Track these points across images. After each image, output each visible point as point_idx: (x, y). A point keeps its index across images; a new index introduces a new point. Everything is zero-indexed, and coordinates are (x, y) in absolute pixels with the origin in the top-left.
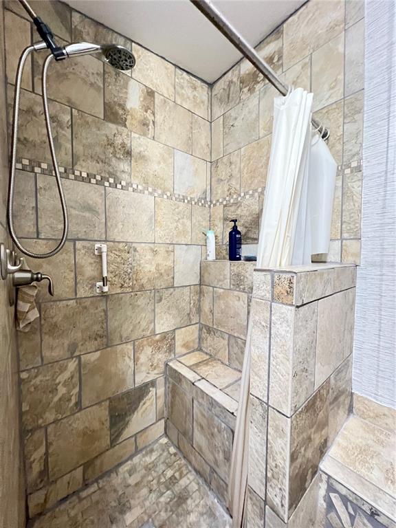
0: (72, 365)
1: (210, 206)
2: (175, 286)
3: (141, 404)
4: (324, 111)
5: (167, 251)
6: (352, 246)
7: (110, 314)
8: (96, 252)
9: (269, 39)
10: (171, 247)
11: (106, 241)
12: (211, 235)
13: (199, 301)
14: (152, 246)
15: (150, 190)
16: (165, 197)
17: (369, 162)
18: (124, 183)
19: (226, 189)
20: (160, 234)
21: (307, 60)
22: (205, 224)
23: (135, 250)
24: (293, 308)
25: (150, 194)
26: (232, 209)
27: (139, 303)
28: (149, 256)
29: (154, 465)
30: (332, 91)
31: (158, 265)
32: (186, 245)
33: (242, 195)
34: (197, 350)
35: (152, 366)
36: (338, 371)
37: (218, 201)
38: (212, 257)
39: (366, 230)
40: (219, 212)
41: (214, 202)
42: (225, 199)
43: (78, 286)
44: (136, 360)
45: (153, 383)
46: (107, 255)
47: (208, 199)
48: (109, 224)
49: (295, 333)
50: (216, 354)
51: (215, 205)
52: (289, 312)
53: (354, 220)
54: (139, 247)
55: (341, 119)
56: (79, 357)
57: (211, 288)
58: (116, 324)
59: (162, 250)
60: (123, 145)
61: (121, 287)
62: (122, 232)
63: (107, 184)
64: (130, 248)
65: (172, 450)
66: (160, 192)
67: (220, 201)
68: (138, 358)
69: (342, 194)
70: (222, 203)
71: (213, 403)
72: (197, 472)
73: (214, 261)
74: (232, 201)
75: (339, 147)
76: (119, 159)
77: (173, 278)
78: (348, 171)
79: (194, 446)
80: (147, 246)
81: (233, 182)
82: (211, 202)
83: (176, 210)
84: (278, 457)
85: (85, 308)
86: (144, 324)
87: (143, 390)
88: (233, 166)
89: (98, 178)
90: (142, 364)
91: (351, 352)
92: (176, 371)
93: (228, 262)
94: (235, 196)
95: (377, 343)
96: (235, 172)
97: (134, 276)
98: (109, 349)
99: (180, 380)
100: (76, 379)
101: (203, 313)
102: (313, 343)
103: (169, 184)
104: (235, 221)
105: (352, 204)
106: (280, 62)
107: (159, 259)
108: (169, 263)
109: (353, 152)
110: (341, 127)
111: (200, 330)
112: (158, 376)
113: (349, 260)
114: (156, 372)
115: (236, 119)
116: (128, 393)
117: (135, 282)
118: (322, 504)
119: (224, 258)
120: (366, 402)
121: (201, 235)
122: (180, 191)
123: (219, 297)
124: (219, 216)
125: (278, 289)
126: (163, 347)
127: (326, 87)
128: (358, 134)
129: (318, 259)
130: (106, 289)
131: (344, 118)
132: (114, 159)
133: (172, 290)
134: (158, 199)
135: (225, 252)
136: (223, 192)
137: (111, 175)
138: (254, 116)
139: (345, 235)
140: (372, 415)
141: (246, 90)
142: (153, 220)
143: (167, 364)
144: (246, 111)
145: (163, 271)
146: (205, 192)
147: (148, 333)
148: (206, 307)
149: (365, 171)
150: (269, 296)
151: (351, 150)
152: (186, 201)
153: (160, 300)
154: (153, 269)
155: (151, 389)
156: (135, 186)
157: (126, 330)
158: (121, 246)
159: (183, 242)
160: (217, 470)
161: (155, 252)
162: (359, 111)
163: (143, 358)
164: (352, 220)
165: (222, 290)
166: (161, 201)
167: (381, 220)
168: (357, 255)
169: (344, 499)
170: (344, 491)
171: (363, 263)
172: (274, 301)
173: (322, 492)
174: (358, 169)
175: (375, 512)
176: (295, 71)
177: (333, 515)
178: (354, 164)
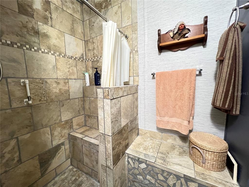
0: (13, 143)
1: (85, 61)
2: (70, 98)
3: (57, 154)
4: (126, 27)
5: (65, 83)
6: (136, 78)
7: (34, 115)
8: (22, 84)
10: (66, 81)
11: (27, 78)
12: (87, 75)
13: (83, 104)
14: (56, 80)
15: (52, 52)
16: (61, 56)
17: (140, 49)
18: (36, 48)
19: (92, 54)
20: (60, 74)
21: (120, 5)
22: (84, 69)
23: (46, 82)
24: (110, 100)
25: (52, 54)
26: (96, 63)
27: (51, 108)
28: (55, 85)
29: (66, 178)
30: (128, 20)
31: (60, 89)
32: (75, 79)
33: (99, 57)
34: (84, 126)
35: (61, 136)
36: (132, 122)
37: (89, 59)
38: (88, 84)
39: (140, 73)
40: (90, 64)
41: (87, 60)
42: (92, 59)
43: (12, 102)
44: (52, 135)
45: (63, 144)
46: (29, 85)
47: (85, 58)
48: (28, 69)
49: (111, 108)
50: (92, 126)
51: (88, 61)
53: (136, 70)
54: (48, 81)
55: (131, 32)
56: (17, 138)
57: (89, 98)
58: (38, 119)
59: (62, 82)
60: (33, 28)
61: (40, 101)
62: (37, 73)
63: (25, 48)
64: (43, 81)
65: (75, 170)
66: (58, 54)
67: (90, 59)
68: (53, 134)
69: (133, 60)
70: (91, 60)
71: (90, 144)
72: (86, 173)
73: (89, 86)
74: (95, 60)
75: (131, 42)
76: (31, 35)
77: (69, 95)
78: (134, 52)
79: (84, 164)
80: (53, 80)
81: (95, 51)
82: (86, 59)
83: (68, 63)
84: (109, 150)
85: (18, 113)
86: (55, 117)
87: (58, 148)
88: (94, 44)
89: (19, 44)
90: (56, 136)
91: (137, 115)
92: (74, 136)
93: (95, 87)
94: (96, 58)
95: (144, 110)
96: (96, 47)
97: (47, 95)
98: (35, 132)
99: (76, 139)
100: (16, 149)
101: (86, 110)
102: (119, 112)
103: (63, 50)
104: (96, 69)
105: (136, 64)
106: (110, 3)
107: (60, 86)
108: (66, 88)
109: (135, 45)
110: (131, 35)
111: (85, 117)
112: (65, 140)
113: (136, 84)
114: (64, 138)
115: (94, 22)
116: (49, 151)
117: (48, 98)
119: (94, 85)
120: (142, 130)
121: (82, 75)
122: (69, 53)
123: (92, 102)
124: (90, 66)
125: (105, 94)
126: (66, 127)
127: (126, 18)
128: (136, 38)
130: (30, 102)
131: (132, 32)
132: (27, 35)
133: (69, 100)
134: (57, 57)
135: (94, 82)
136: (91, 55)
137: (27, 43)
139: (134, 75)
140: (144, 134)
142: (55, 67)
143: (69, 134)
145: (63, 92)
146: (83, 55)
147: (58, 121)
148: (87, 107)
149: (139, 52)
151: (135, 44)
152: (73, 59)
153: (63, 105)
154: (58, 91)
155: (62, 146)
156: (43, 50)
157: (45, 121)
158: (37, 80)
159: (73, 78)
160: (94, 169)
161: (58, 83)
162: (136, 30)
163: (56, 133)
164: (136, 69)
165: (93, 99)
166: (59, 58)
167: (144, 69)
168: (138, 82)
169: (132, 159)
170: (132, 156)
171: (140, 84)
172: (104, 98)
173: (126, 160)
174: (137, 51)
175: (139, 159)
176: (115, 8)
177: (129, 165)
178: (136, 49)
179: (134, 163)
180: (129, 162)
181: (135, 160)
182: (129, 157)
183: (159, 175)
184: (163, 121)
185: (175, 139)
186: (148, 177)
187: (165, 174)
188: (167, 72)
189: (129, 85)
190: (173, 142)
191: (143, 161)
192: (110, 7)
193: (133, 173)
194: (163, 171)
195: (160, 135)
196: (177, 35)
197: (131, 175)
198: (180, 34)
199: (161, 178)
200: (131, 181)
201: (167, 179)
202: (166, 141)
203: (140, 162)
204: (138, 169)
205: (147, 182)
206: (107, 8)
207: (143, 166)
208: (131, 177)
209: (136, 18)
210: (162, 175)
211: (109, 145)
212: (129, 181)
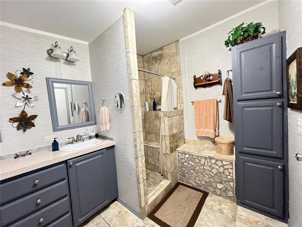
1: (145, 94)
4: (174, 73)
6: (182, 105)
9: (159, 49)
12: (147, 103)
13: (145, 124)
19: (150, 89)
21: (169, 59)
22: (145, 100)
26: (153, 95)
33: (156, 91)
34: (145, 140)
36: (180, 132)
37: (148, 92)
38: (148, 110)
39: (185, 101)
40: (149, 96)
41: (147, 93)
42: (150, 92)
47: (145, 92)
49: (168, 122)
50: (152, 140)
51: (147, 94)
52: (167, 118)
55: (177, 76)
57: (148, 120)
67: (149, 92)
69: (179, 93)
70: (150, 93)
71: (153, 148)
72: (150, 169)
74: (153, 93)
75: (178, 82)
78: (180, 88)
79: (149, 163)
81: (153, 87)
82: (146, 92)
84: (168, 144)
88: (152, 82)
91: (184, 129)
93: (153, 111)
94: (153, 91)
95: (188, 126)
96: (153, 84)
101: (146, 128)
102: (172, 124)
104: (154, 99)
105: (181, 95)
106: (163, 57)
109: (180, 84)
110: (178, 78)
111: (146, 134)
113: (182, 108)
115: (152, 68)
118: (177, 156)
119: (152, 110)
120: (187, 140)
121: (144, 104)
123: (151, 122)
125: (165, 115)
127: (174, 67)
128: (181, 80)
129: (175, 109)
135: (152, 108)
136: (150, 90)
138: (157, 69)
139: (181, 103)
140: (189, 142)
141: (154, 61)
144: (154, 67)
146: (144, 90)
148: (147, 126)
149: (183, 88)
150: (164, 116)
160: (156, 165)
162: (181, 75)
164: (181, 99)
165: (152, 120)
167: (186, 99)
168: (183, 107)
169: (180, 153)
170: (180, 152)
171: (185, 109)
172: (164, 117)
173: (177, 154)
174: (182, 88)
175: (184, 152)
176: (166, 61)
177: (179, 157)
178: (181, 86)
179: (182, 155)
180: (179, 156)
181: (182, 153)
182: (178, 152)
183: (196, 159)
184: (200, 132)
186: (190, 162)
187: (199, 158)
188: (201, 101)
190: (208, 146)
191: (187, 153)
192: (163, 59)
193: (181, 162)
194: (198, 156)
195: (200, 142)
196: (204, 80)
197: (180, 163)
198: (205, 80)
199: (197, 161)
200: (181, 168)
201: (200, 161)
202: (204, 146)
203: (185, 154)
204: (184, 159)
205: (190, 166)
206: (161, 60)
207: (187, 156)
208: (180, 165)
209: (180, 67)
210: (197, 159)
211: (168, 141)
212: (179, 168)
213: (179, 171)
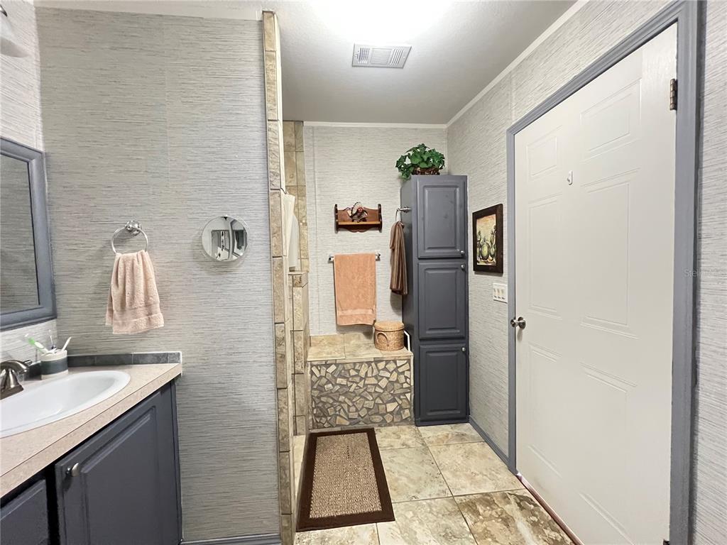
6: (305, 262)
17: (310, 222)
39: (311, 254)
49: (302, 297)
69: (300, 235)
105: (304, 241)
110: (297, 201)
113: (305, 270)
118: (309, 375)
120: (316, 338)
125: (295, 282)
127: (288, 175)
128: (304, 207)
131: (298, 196)
139: (302, 257)
140: (319, 343)
149: (309, 226)
151: (302, 214)
162: (304, 196)
164: (304, 249)
167: (315, 250)
168: (308, 267)
169: (317, 366)
170: (316, 363)
171: (310, 270)
172: (293, 286)
173: (309, 371)
174: (306, 224)
175: (326, 361)
177: (313, 376)
178: (304, 221)
179: (320, 371)
180: (312, 373)
181: (321, 366)
182: (312, 366)
183: (351, 371)
184: (346, 316)
185: (359, 338)
186: (339, 380)
187: (357, 367)
188: (348, 256)
189: (294, 271)
190: (357, 343)
191: (331, 362)
193: (319, 385)
194: (355, 364)
195: (340, 337)
196: (356, 216)
197: (316, 389)
198: (359, 217)
199: (353, 373)
200: (316, 400)
201: (358, 371)
202: (349, 343)
203: (328, 366)
204: (325, 377)
205: (337, 388)
207: (333, 368)
208: (316, 393)
209: (304, 179)
210: (354, 369)
211: (300, 342)
212: (313, 400)
213: (313, 409)
